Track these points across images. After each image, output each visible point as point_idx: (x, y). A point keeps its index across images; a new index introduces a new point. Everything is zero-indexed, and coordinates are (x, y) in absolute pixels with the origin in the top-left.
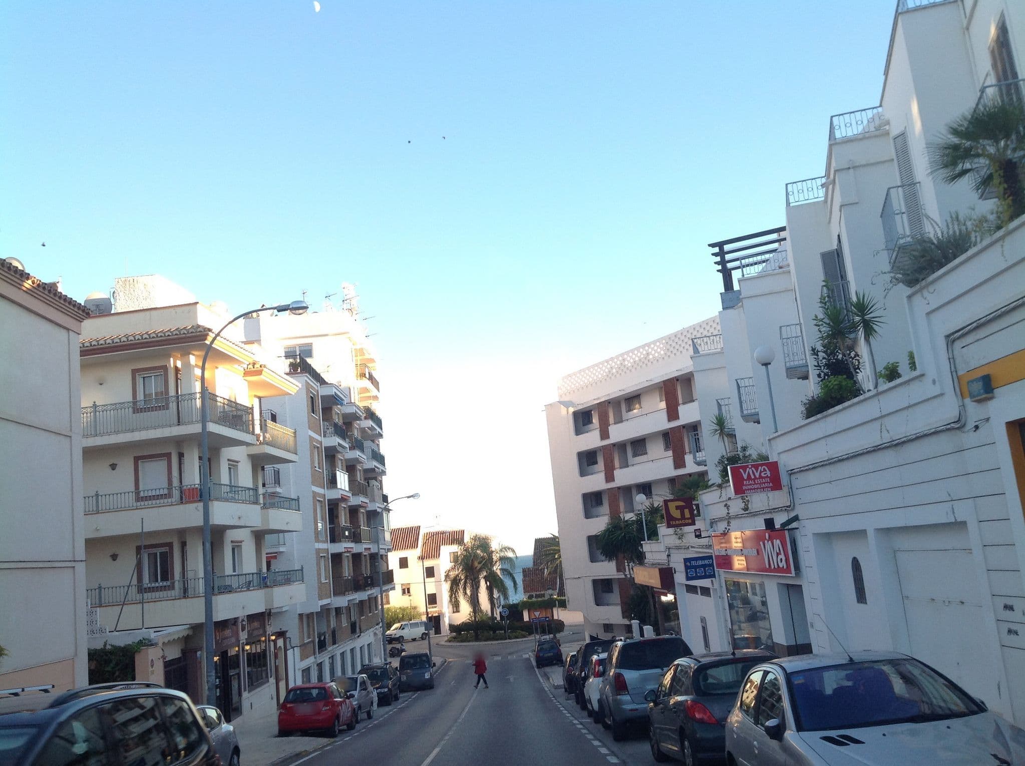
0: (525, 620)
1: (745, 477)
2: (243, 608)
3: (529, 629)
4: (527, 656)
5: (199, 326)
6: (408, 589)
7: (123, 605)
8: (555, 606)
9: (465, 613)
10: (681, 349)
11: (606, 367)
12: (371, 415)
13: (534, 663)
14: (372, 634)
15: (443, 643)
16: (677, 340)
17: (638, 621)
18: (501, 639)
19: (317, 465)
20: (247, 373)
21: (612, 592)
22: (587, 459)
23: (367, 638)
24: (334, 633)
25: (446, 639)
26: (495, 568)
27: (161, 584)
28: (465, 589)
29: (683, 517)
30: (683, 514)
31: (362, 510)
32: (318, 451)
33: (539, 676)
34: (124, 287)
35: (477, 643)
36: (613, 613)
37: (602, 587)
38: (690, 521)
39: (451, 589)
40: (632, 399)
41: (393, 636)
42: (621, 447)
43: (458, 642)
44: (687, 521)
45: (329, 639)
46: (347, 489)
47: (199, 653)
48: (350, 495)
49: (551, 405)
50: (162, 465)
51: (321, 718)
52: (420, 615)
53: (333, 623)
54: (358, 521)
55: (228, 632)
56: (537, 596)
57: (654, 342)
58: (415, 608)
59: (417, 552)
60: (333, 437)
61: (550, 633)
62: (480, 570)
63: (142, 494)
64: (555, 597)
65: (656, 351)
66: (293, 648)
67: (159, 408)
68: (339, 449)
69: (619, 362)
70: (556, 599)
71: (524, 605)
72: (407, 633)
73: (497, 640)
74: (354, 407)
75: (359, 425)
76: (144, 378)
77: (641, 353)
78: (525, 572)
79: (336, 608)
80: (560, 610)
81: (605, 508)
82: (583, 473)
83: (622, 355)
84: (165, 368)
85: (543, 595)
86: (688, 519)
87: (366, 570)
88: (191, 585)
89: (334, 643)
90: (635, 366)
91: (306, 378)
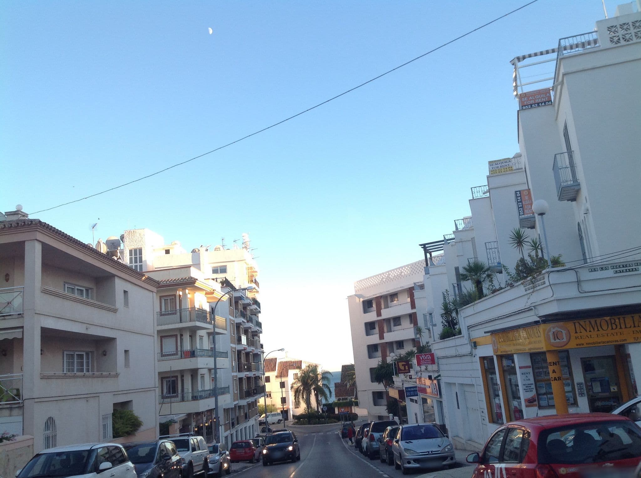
0: (336, 413)
1: (421, 359)
2: (209, 406)
3: (338, 418)
4: (337, 433)
5: (192, 278)
6: (270, 395)
7: (162, 404)
8: (353, 405)
9: (302, 409)
10: (418, 271)
11: (380, 278)
12: (256, 302)
13: (341, 436)
14: (254, 420)
15: (290, 425)
16: (416, 266)
17: (392, 415)
18: (323, 424)
19: (232, 333)
20: (206, 294)
21: (383, 398)
22: (370, 327)
23: (252, 422)
24: (238, 418)
25: (292, 423)
26: (319, 384)
27: (172, 395)
28: (303, 395)
29: (405, 369)
30: (405, 367)
31: (251, 354)
32: (233, 325)
33: (343, 442)
34: (129, 235)
35: (309, 426)
36: (382, 410)
37: (377, 396)
38: (408, 371)
39: (295, 396)
40: (393, 296)
41: (262, 421)
42: (388, 320)
43: (299, 425)
44: (407, 371)
45: (236, 422)
46: (246, 344)
47: (190, 426)
48: (247, 347)
49: (351, 296)
50: (174, 339)
51: (247, 455)
52: (276, 409)
53: (237, 414)
54: (249, 359)
55: (199, 417)
56: (343, 399)
57: (404, 266)
58: (274, 405)
59: (275, 373)
60: (240, 318)
61: (349, 421)
62: (311, 385)
63: (164, 354)
64: (353, 400)
65: (405, 271)
66: (221, 425)
67: (172, 314)
68: (242, 323)
69: (386, 276)
70: (354, 402)
71: (335, 404)
72: (270, 420)
73: (320, 424)
74: (249, 300)
75: (250, 308)
76: (165, 300)
77: (398, 272)
78: (337, 385)
79: (239, 406)
80: (356, 407)
81: (379, 353)
82: (368, 334)
83: (388, 272)
84: (175, 295)
85: (347, 399)
86: (407, 370)
87: (253, 386)
88: (185, 395)
89: (238, 424)
90: (395, 278)
91: (228, 289)
